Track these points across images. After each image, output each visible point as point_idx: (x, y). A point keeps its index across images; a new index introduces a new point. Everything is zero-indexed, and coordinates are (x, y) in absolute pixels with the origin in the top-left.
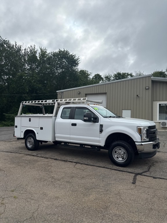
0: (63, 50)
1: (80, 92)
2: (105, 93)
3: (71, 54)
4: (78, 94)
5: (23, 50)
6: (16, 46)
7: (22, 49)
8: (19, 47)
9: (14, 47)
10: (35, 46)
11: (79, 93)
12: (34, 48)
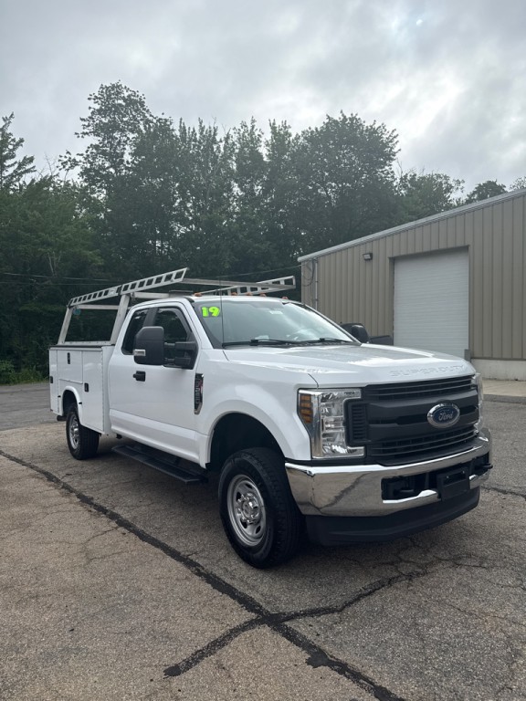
0: (337, 117)
1: (371, 255)
2: (464, 249)
3: (367, 124)
4: (366, 260)
5: (221, 141)
6: (201, 133)
7: (218, 140)
8: (210, 135)
9: (198, 136)
10: (253, 121)
11: (368, 257)
12: (253, 127)
